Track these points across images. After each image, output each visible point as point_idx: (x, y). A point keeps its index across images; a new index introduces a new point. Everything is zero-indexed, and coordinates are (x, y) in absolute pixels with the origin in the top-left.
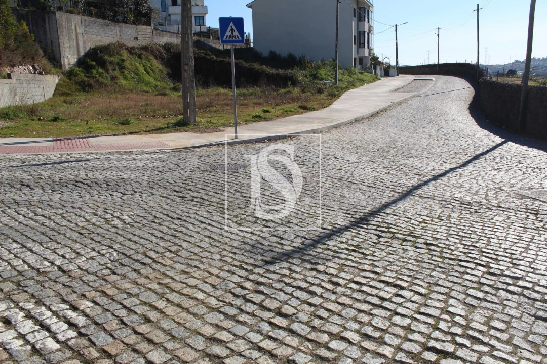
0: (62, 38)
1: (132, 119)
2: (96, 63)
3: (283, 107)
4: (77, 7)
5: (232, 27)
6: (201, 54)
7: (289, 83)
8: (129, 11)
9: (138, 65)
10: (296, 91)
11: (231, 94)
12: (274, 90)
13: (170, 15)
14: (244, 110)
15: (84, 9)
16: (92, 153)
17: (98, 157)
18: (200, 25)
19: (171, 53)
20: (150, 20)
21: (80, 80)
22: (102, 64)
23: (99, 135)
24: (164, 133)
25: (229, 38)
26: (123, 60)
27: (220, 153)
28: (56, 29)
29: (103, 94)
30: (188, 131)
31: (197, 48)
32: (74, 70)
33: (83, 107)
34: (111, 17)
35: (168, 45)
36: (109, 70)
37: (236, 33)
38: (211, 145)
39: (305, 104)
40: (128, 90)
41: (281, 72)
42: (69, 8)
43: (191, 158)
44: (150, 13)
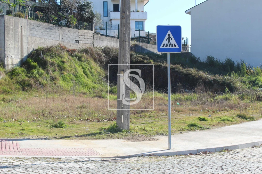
0: (8, 39)
1: (66, 122)
2: (38, 63)
3: (219, 115)
4: (25, 12)
5: (169, 35)
6: (139, 58)
7: (227, 89)
8: (72, 16)
9: (77, 67)
10: (234, 98)
11: (167, 98)
12: (211, 97)
13: (111, 20)
14: (179, 117)
15: (31, 14)
16: (19, 158)
17: (25, 164)
18: (139, 30)
19: (110, 56)
20: (92, 24)
21: (21, 79)
22: (43, 64)
23: (31, 138)
24: (96, 139)
25: (166, 46)
26: (63, 62)
27: (151, 165)
28: (3, 31)
29: (41, 93)
30: (120, 138)
31: (135, 52)
32: (16, 69)
33: (20, 107)
34: (55, 21)
35: (108, 49)
36: (49, 70)
37: (173, 41)
38: (142, 156)
39: (243, 113)
40: (66, 91)
41: (219, 78)
42: (17, 12)
43: (119, 170)
44: (92, 18)
